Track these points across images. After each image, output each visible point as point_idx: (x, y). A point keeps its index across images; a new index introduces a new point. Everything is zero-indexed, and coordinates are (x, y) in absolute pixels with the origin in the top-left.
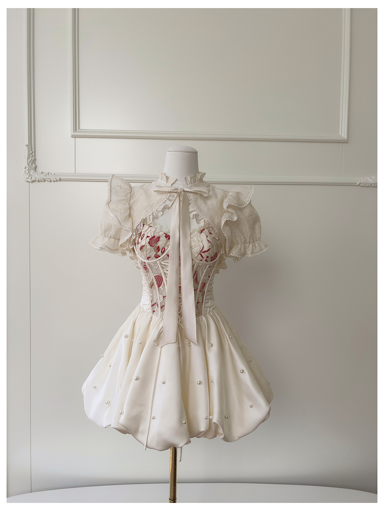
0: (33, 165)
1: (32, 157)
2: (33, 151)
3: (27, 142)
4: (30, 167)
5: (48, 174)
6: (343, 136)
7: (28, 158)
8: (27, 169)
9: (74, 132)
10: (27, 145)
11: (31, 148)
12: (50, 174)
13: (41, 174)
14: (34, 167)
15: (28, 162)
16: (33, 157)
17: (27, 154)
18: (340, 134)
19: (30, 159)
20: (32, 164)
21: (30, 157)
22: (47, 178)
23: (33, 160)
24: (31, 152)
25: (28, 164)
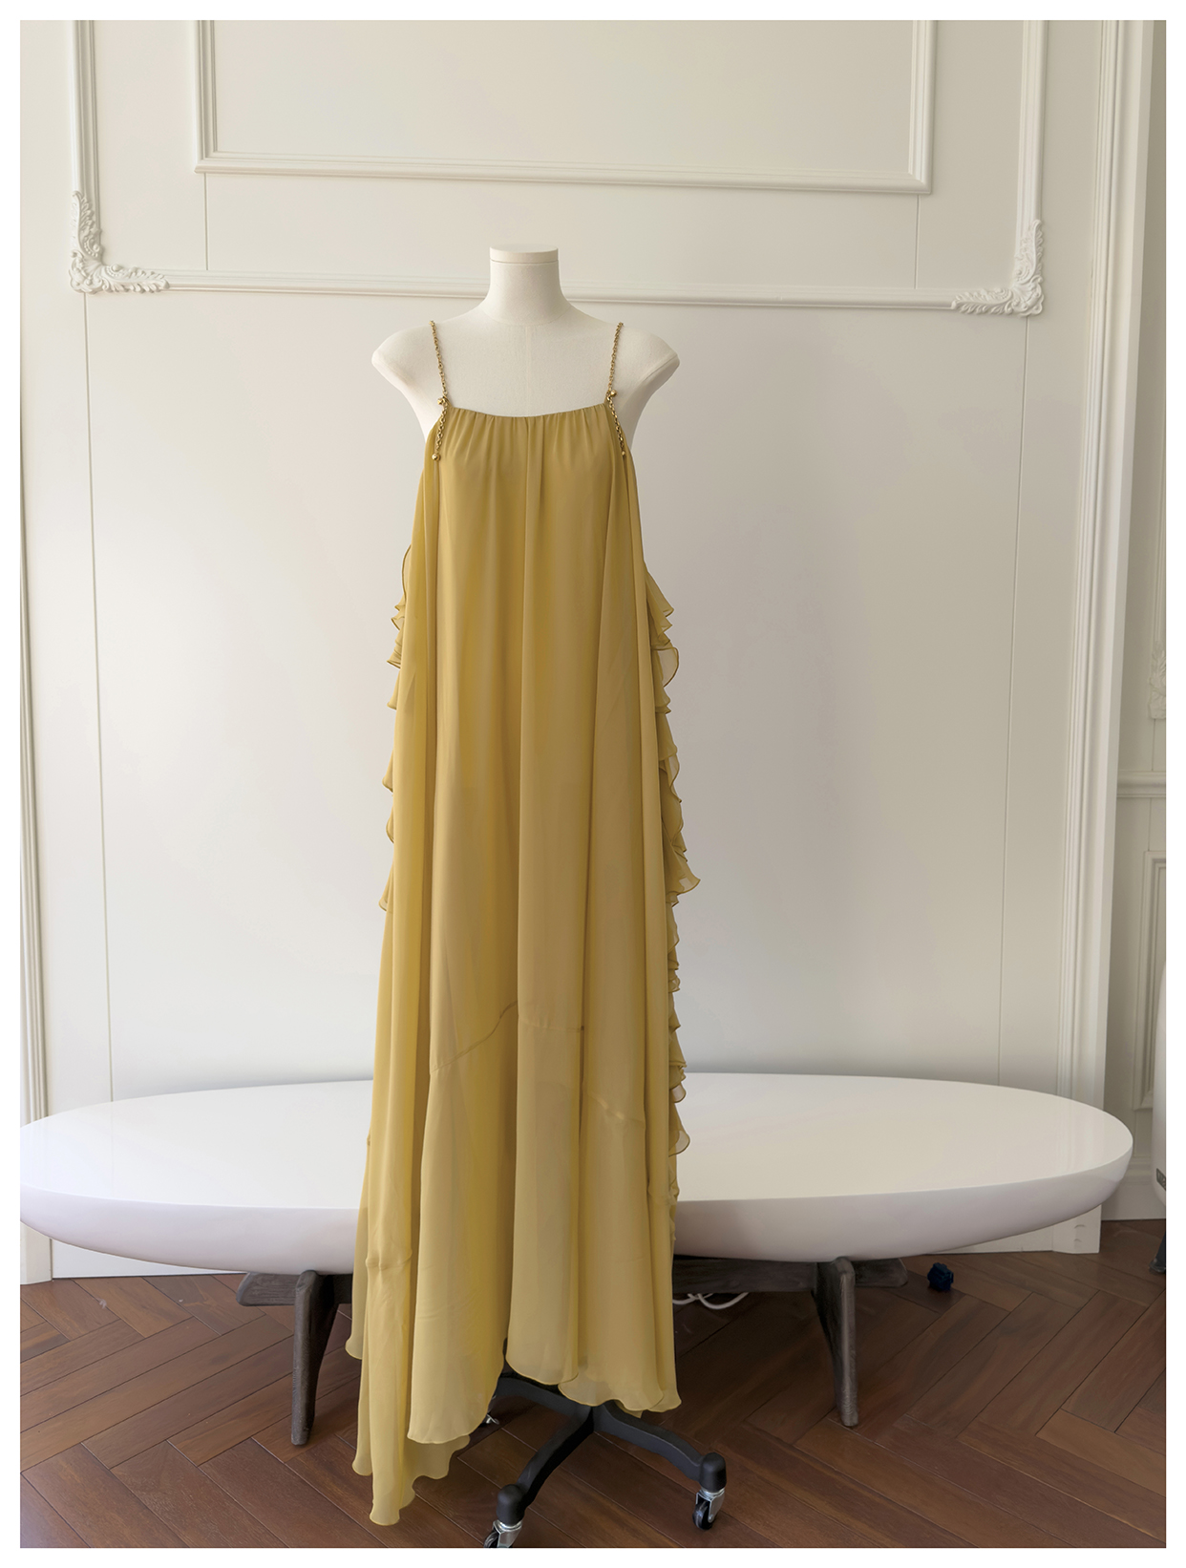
0: (95, 247)
1: (91, 226)
2: (94, 209)
3: (75, 185)
4: (87, 253)
5: (136, 273)
6: (918, 178)
7: (81, 229)
8: (79, 256)
9: (202, 158)
10: (77, 193)
11: (89, 201)
12: (140, 273)
13: (117, 271)
14: (98, 253)
15: (82, 238)
16: (95, 226)
17: (78, 218)
18: (910, 172)
19: (86, 232)
20: (92, 245)
21: (86, 225)
22: (132, 284)
23: (95, 235)
24: (89, 212)
25: (82, 246)
